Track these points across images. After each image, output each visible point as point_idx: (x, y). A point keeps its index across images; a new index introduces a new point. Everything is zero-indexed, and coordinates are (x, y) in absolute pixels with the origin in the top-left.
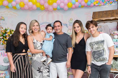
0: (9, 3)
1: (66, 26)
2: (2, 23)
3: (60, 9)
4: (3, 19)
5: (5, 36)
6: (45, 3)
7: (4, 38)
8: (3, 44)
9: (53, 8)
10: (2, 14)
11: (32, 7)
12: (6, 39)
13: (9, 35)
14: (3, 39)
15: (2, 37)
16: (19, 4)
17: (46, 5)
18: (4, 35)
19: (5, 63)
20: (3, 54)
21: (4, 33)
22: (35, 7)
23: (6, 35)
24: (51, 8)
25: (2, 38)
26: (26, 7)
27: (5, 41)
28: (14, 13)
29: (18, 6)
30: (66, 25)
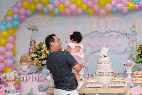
0: (44, 6)
1: (126, 36)
2: (34, 35)
3: (117, 12)
4: (35, 28)
5: (40, 53)
6: (94, 4)
7: (39, 56)
8: (37, 65)
9: (107, 12)
10: (34, 22)
11: (76, 11)
12: (41, 58)
13: (45, 52)
14: (37, 57)
15: (36, 54)
16: (57, 7)
17: (96, 7)
18: (38, 52)
19: (40, 91)
20: (37, 78)
21: (38, 49)
22: (80, 10)
23: (42, 51)
24: (103, 11)
25: (35, 56)
26: (68, 10)
27: (40, 60)
28: (50, 20)
29: (56, 10)
30: (127, 34)
